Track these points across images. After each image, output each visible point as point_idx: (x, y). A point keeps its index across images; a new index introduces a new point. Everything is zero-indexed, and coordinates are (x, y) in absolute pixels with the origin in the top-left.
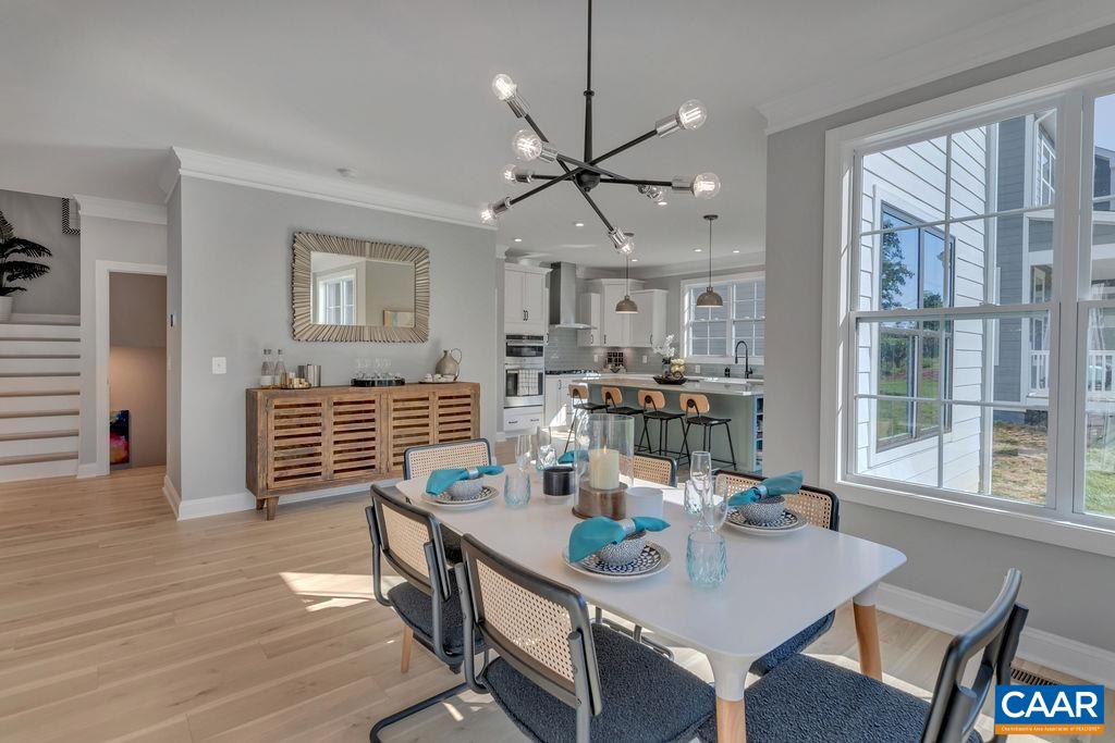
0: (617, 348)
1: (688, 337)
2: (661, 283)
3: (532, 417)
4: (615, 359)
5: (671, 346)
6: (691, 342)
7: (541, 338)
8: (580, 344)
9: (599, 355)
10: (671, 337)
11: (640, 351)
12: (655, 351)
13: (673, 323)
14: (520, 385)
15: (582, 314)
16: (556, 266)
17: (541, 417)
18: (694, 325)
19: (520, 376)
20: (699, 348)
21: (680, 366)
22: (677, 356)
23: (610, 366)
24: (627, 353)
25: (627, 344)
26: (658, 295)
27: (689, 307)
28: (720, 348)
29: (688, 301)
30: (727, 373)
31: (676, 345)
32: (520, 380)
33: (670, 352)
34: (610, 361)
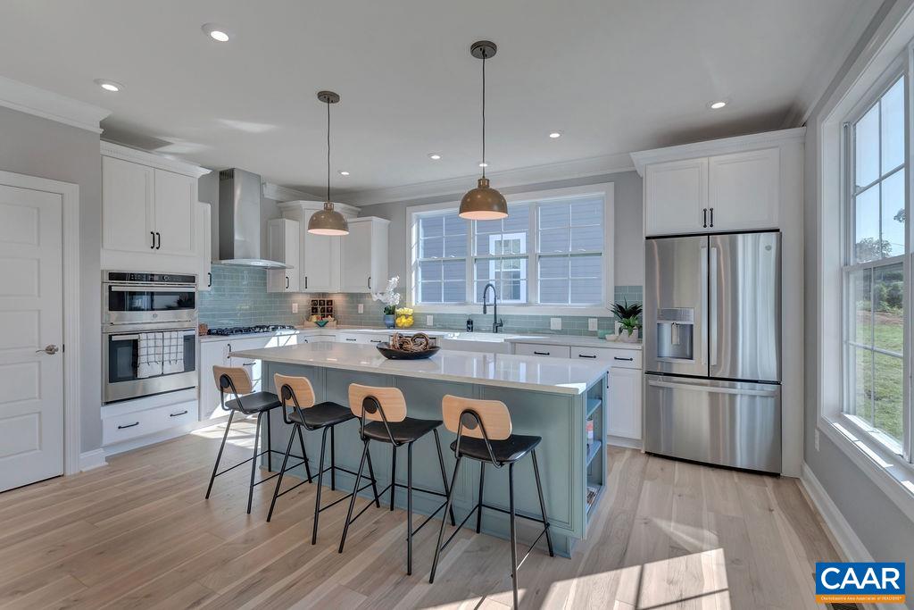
0: (324, 294)
1: (416, 280)
2: (379, 210)
3: (176, 409)
4: (322, 308)
5: (395, 291)
6: (420, 285)
7: (191, 279)
8: (271, 289)
9: (300, 304)
10: (395, 280)
11: (355, 298)
12: (375, 298)
13: (397, 261)
14: (142, 359)
15: (272, 247)
16: (226, 176)
17: (192, 408)
18: (423, 264)
19: (142, 344)
20: (429, 294)
21: (407, 316)
22: (403, 304)
23: (314, 318)
24: (339, 301)
25: (337, 290)
26: (377, 223)
27: (418, 242)
28: (457, 294)
29: (416, 234)
30: (470, 325)
31: (402, 289)
32: (142, 352)
33: (393, 299)
34: (314, 311)
